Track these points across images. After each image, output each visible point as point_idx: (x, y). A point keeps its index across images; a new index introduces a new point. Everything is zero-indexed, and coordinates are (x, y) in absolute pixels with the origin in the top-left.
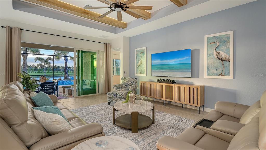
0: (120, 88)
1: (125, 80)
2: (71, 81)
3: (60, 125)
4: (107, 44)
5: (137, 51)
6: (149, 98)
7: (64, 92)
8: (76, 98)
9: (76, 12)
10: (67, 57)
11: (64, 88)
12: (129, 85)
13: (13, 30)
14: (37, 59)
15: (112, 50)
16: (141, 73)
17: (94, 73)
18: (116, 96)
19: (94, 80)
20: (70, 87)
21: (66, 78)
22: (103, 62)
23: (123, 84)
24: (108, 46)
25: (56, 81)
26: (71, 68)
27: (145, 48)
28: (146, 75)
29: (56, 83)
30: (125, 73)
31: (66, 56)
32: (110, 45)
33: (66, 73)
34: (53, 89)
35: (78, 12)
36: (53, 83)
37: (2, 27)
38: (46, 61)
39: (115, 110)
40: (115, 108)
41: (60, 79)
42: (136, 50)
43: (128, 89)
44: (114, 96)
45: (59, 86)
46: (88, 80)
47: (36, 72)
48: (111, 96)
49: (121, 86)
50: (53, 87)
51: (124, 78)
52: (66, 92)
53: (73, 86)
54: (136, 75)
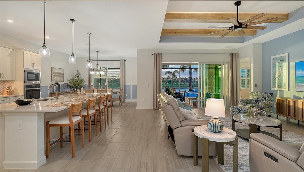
0: (247, 103)
1: (255, 95)
2: (195, 94)
3: (192, 116)
4: (233, 54)
5: (273, 59)
6: (292, 120)
7: (190, 103)
8: (200, 109)
9: (201, 34)
10: (192, 69)
11: (190, 99)
12: (260, 100)
13: (158, 55)
14: (166, 73)
15: (239, 60)
16: (280, 86)
17: (218, 86)
18: (241, 110)
19: (218, 94)
20: (195, 99)
21: (190, 90)
22: (228, 74)
23: (252, 99)
24: (234, 57)
25: (184, 93)
26: (194, 79)
27: (286, 55)
28: (287, 89)
29: (184, 95)
30: (256, 86)
31: (190, 68)
32: (237, 55)
33: (190, 85)
34: (181, 99)
35: (202, 33)
36: (182, 94)
37: (152, 54)
38: (173, 74)
39: (235, 121)
40: (234, 119)
41: (185, 91)
42: (272, 57)
43: (258, 106)
44: (238, 110)
45: (185, 98)
46: (212, 93)
47: (164, 84)
48: (235, 110)
49: (249, 102)
50: (181, 97)
51: (254, 93)
52: (191, 104)
53: (198, 98)
54: (272, 89)
